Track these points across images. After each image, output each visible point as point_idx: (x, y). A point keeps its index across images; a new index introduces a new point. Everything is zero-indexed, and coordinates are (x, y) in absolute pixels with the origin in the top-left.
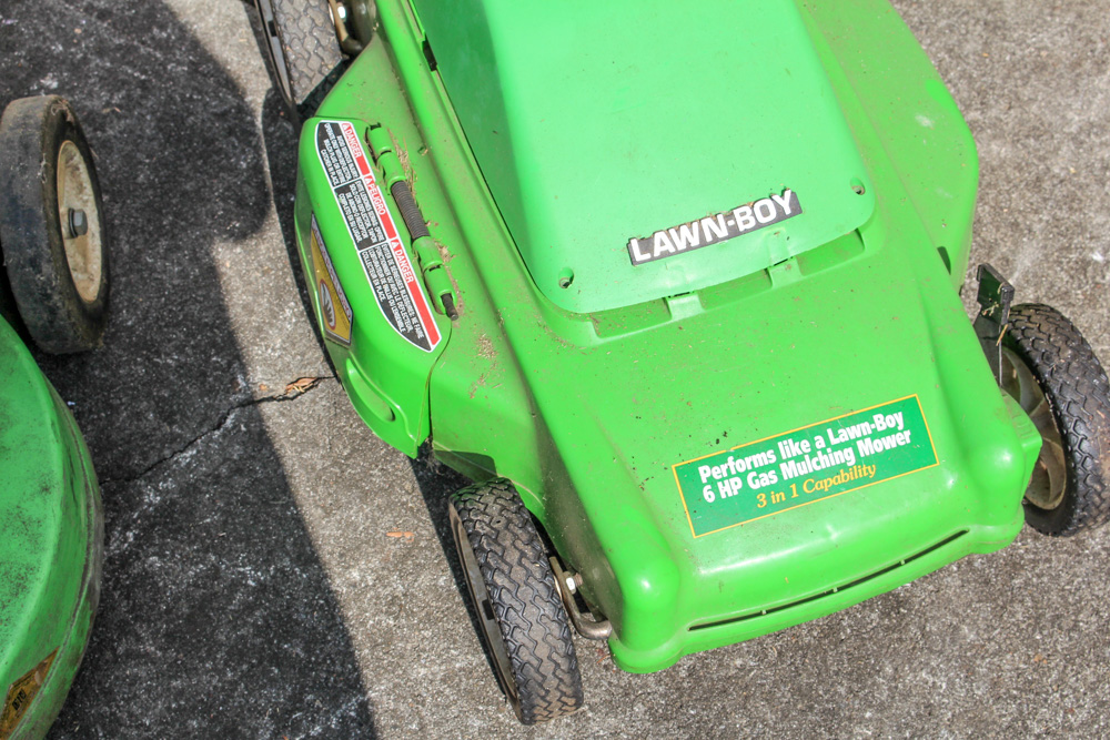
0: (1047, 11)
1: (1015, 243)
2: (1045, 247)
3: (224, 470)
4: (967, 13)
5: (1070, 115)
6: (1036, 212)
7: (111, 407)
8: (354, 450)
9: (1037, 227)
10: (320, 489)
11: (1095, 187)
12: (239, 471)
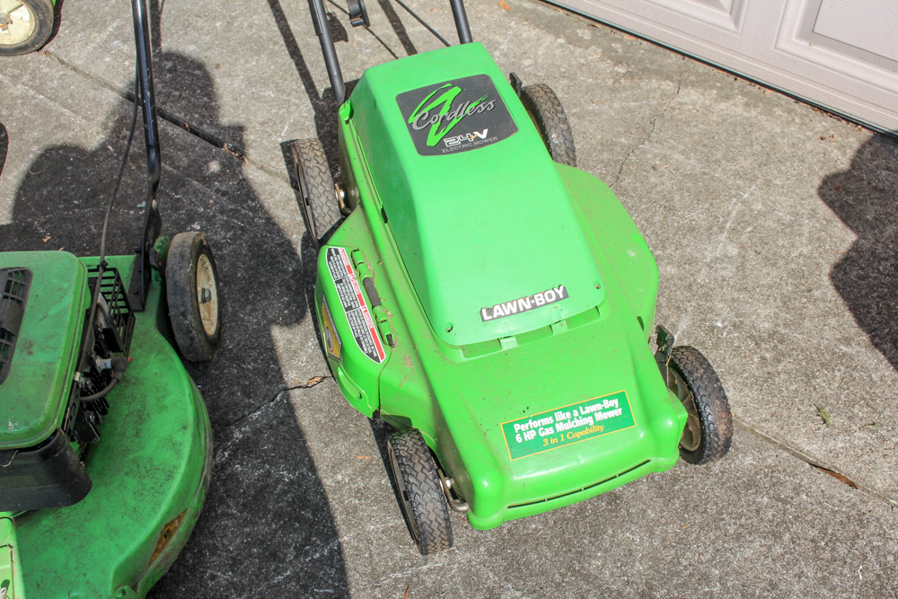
0: (695, 202)
1: (678, 317)
2: (693, 319)
3: (275, 422)
4: (656, 202)
5: (706, 253)
6: (689, 302)
7: (219, 389)
8: (341, 414)
9: (689, 309)
10: (323, 433)
11: (718, 290)
12: (282, 423)
